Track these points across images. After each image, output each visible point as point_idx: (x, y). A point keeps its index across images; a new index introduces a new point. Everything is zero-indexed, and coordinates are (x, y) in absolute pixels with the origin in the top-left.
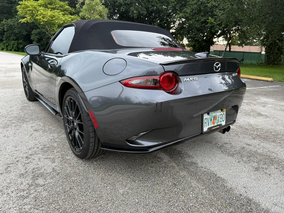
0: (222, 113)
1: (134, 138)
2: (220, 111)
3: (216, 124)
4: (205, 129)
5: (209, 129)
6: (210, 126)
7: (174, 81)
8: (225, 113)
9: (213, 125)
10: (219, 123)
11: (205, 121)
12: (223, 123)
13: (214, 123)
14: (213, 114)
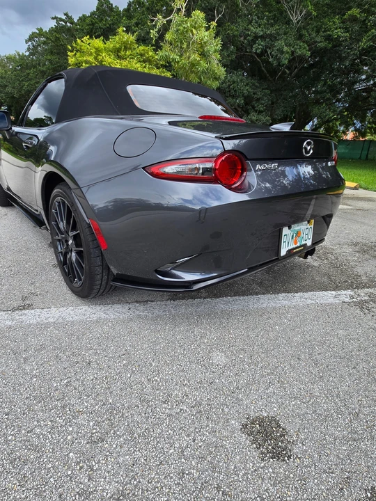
0: (308, 226)
1: (168, 268)
2: (307, 222)
3: (298, 245)
4: (283, 253)
5: (289, 251)
6: (290, 248)
7: (238, 169)
8: (312, 226)
9: (294, 246)
10: (303, 243)
11: (284, 239)
12: (309, 243)
13: (296, 243)
14: (296, 227)
